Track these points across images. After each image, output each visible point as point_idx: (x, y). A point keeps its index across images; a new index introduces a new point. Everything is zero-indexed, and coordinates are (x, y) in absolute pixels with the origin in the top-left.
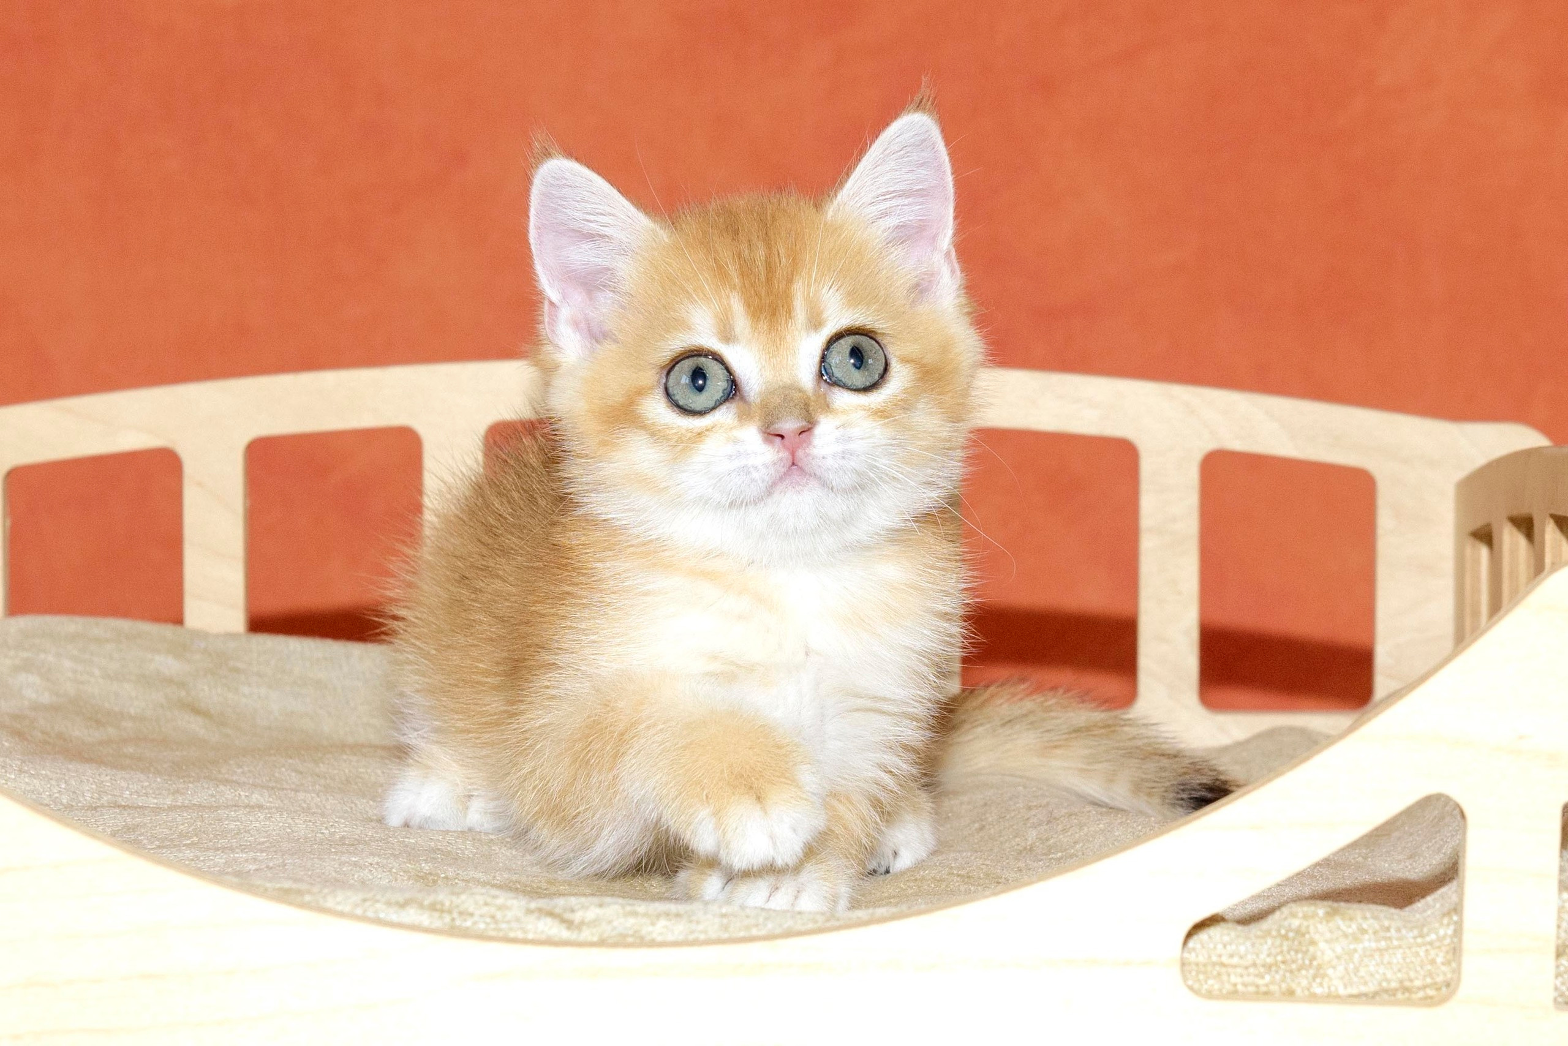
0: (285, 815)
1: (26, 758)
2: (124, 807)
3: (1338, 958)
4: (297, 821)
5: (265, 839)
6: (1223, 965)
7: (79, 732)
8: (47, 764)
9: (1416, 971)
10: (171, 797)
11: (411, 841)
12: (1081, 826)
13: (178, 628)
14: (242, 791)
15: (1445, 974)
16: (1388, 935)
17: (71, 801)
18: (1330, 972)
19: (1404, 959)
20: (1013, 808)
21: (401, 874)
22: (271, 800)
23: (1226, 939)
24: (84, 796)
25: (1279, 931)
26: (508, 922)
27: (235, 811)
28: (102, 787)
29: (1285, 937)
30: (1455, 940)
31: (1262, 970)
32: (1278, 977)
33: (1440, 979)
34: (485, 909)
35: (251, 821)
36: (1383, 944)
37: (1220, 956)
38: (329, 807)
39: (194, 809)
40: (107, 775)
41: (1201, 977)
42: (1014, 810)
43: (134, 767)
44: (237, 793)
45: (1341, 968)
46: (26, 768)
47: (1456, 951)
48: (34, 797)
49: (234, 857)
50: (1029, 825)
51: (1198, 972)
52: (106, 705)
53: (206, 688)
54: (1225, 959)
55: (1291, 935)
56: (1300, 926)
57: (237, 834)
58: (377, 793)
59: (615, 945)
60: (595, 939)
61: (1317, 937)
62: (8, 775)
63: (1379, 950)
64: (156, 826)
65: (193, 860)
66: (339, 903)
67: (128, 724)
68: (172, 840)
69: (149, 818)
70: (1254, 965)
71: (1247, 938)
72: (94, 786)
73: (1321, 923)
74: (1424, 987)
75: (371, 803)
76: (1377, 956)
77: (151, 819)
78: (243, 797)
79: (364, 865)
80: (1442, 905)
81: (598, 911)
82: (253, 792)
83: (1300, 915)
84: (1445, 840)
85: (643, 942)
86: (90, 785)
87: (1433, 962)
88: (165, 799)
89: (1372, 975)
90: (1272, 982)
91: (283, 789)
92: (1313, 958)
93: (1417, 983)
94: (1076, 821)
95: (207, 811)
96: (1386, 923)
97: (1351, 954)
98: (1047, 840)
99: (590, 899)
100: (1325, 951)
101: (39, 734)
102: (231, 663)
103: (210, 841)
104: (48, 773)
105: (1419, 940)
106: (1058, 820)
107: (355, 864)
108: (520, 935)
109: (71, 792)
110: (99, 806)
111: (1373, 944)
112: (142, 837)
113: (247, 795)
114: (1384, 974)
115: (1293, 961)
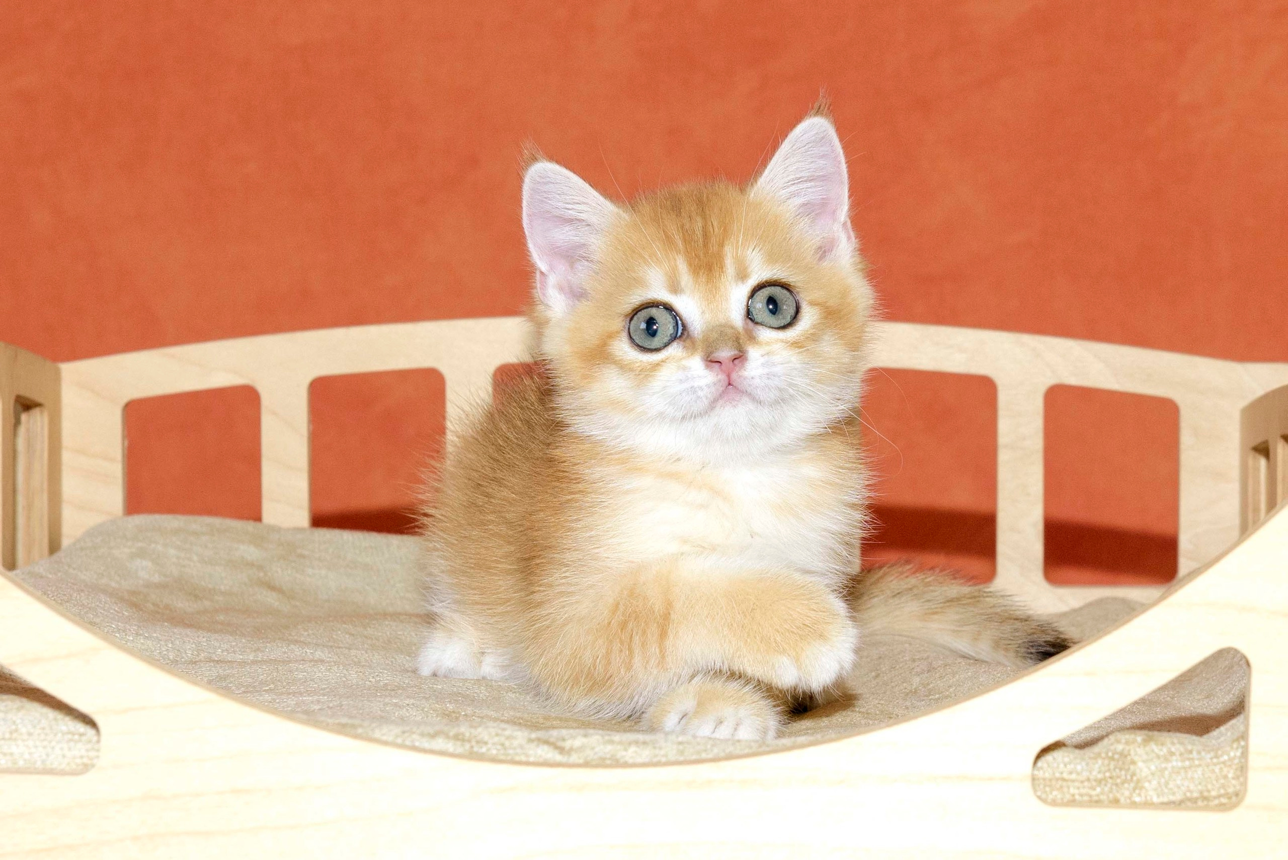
0: (341, 667)
1: (141, 624)
2: (217, 661)
3: (1153, 774)
4: (351, 672)
5: (326, 686)
6: (1064, 780)
7: (182, 604)
8: (158, 629)
9: (1213, 785)
10: (253, 654)
11: (438, 687)
12: (954, 674)
13: (258, 524)
14: (308, 649)
15: (1234, 786)
16: (1191, 756)
17: (176, 657)
18: (1146, 785)
19: (1203, 774)
20: (901, 660)
21: (431, 712)
22: (330, 656)
23: (1066, 760)
24: (186, 653)
25: (1107, 754)
26: (515, 749)
27: (303, 664)
28: (200, 647)
29: (1112, 759)
30: (1243, 760)
31: (1094, 783)
32: (1106, 789)
33: (1231, 790)
34: (496, 739)
35: (315, 673)
36: (1187, 763)
37: (1062, 773)
38: (374, 661)
39: (271, 663)
40: (204, 637)
41: (1048, 789)
42: (902, 662)
43: (224, 631)
44: (304, 651)
45: (1154, 783)
47: (1243, 769)
48: (148, 654)
49: (303, 699)
50: (913, 673)
51: (1045, 786)
52: (203, 583)
53: (279, 570)
54: (1065, 776)
55: (1116, 756)
56: (1123, 750)
57: (305, 682)
58: (412, 650)
59: (597, 766)
60: (581, 761)
61: (1136, 758)
63: (1184, 768)
64: (242, 676)
65: (270, 702)
66: (384, 735)
67: (220, 598)
68: (254, 688)
69: (236, 671)
70: (1088, 780)
71: (1083, 759)
72: (194, 646)
73: (1139, 748)
74: (1219, 796)
75: (407, 658)
76: (1182, 771)
77: (238, 672)
78: (309, 653)
79: (403, 705)
80: (1232, 734)
81: (584, 740)
82: (316, 650)
83: (1123, 741)
84: (1233, 684)
85: (617, 763)
86: (190, 645)
87: (1226, 777)
88: (248, 655)
89: (1179, 787)
90: (1102, 793)
91: (339, 648)
92: (1133, 775)
93: (1214, 793)
94: (950, 670)
95: (281, 664)
96: (1190, 747)
97: (1163, 770)
98: (928, 684)
99: (577, 731)
100: (1143, 769)
101: (151, 606)
102: (299, 551)
103: (284, 688)
104: (158, 636)
105: (1215, 760)
106: (936, 670)
107: (396, 706)
108: (523, 758)
109: (176, 651)
110: (198, 661)
111: (1180, 764)
112: (232, 685)
113: (312, 653)
114: (1188, 787)
115: (1118, 777)
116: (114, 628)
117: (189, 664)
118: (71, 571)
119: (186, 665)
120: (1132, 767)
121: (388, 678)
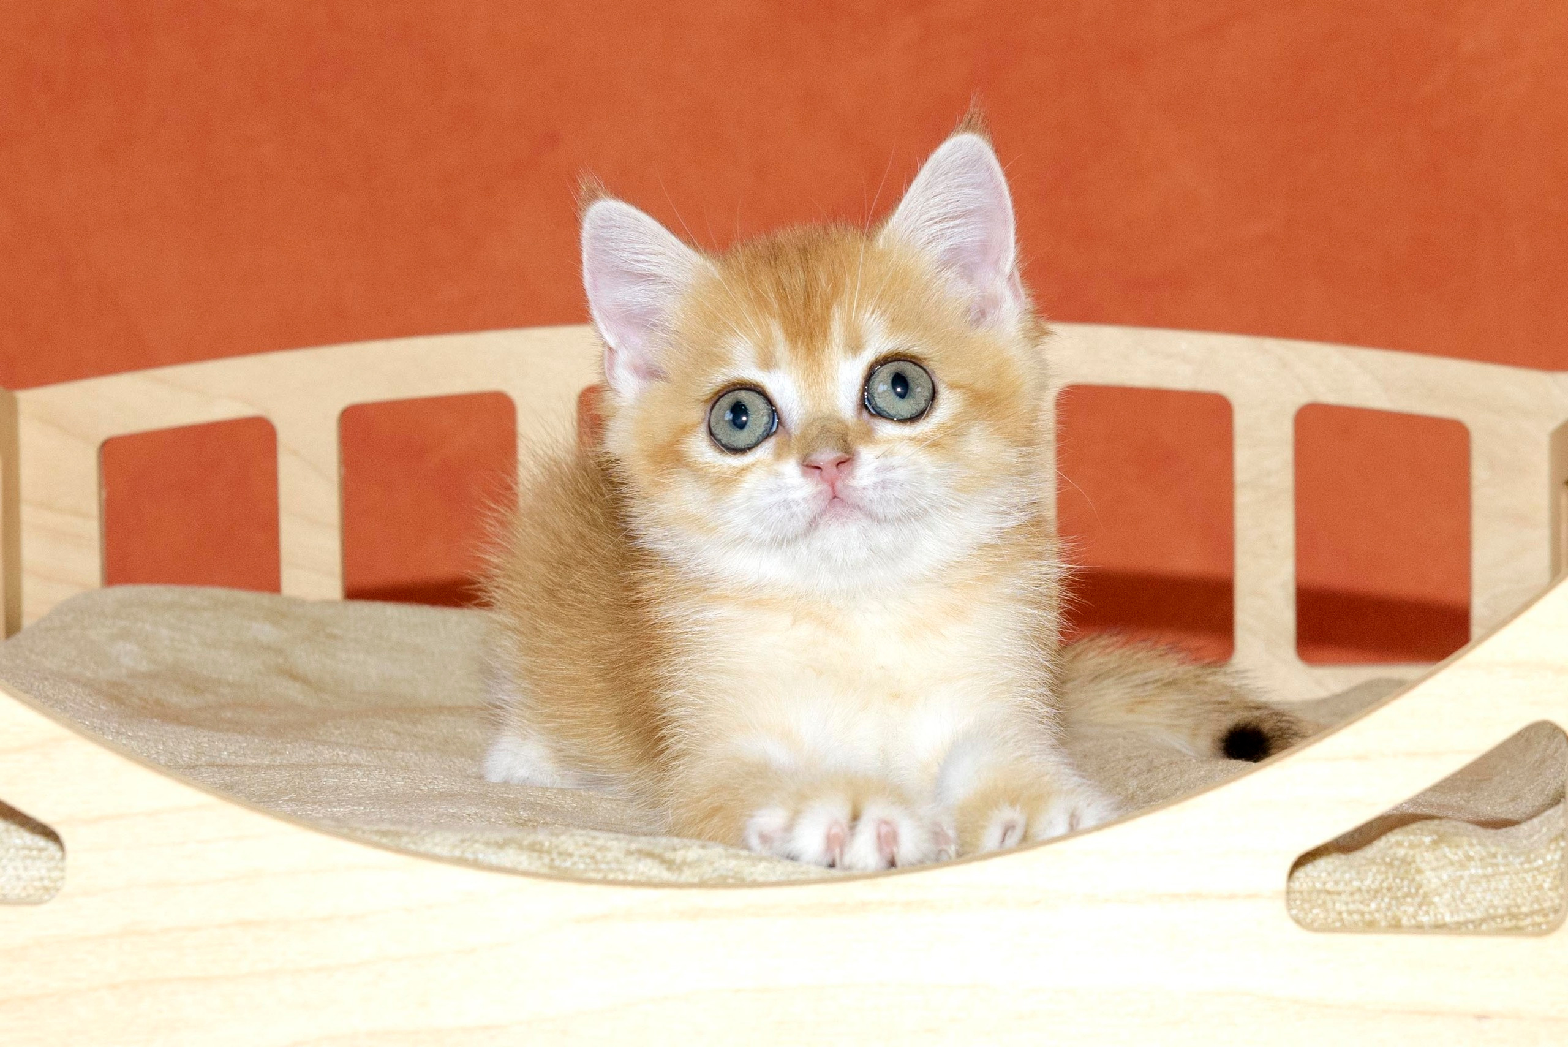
0: (384, 772)
1: (124, 721)
2: (222, 766)
3: (1445, 885)
4: (396, 778)
5: (364, 795)
6: (1329, 893)
7: (177, 698)
8: (145, 727)
9: (1524, 898)
10: (269, 758)
11: (510, 796)
12: (1182, 773)
13: (274, 597)
14: (340, 750)
15: (1552, 900)
16: (1495, 861)
17: (168, 762)
18: (1436, 899)
19: (1511, 885)
20: (1113, 759)
21: (500, 822)
22: (369, 759)
23: (1330, 868)
24: (182, 757)
25: (1383, 859)
26: (608, 863)
27: (333, 769)
28: (200, 749)
29: (1391, 865)
30: (1562, 866)
31: (1367, 896)
32: (1383, 905)
33: (1547, 905)
34: (585, 850)
35: (350, 779)
36: (1490, 870)
37: (1324, 884)
38: (427, 766)
39: (292, 768)
40: (204, 737)
41: (1306, 906)
42: (1113, 761)
43: (232, 730)
44: (335, 753)
45: (1447, 897)
46: (124, 730)
47: (1563, 877)
49: (332, 812)
50: (1129, 774)
51: (1303, 901)
52: (205, 672)
53: (304, 655)
54: (1330, 886)
55: (1396, 863)
56: (1406, 855)
57: (336, 790)
58: (476, 753)
59: (715, 886)
60: (696, 880)
61: (1423, 866)
62: (105, 737)
63: (1485, 877)
64: (254, 784)
66: (435, 846)
67: (226, 691)
68: (271, 797)
69: (248, 776)
70: (1359, 890)
71: (1351, 867)
72: (192, 747)
73: (1427, 851)
74: (1532, 913)
75: (470, 762)
76: (1484, 884)
77: (250, 777)
78: (341, 757)
79: (463, 816)
80: (1549, 830)
81: (702, 852)
82: (351, 752)
83: (1406, 844)
84: (1547, 782)
85: (741, 883)
86: (188, 747)
87: (1540, 888)
88: (263, 759)
89: (1479, 902)
90: (1377, 911)
91: (381, 749)
92: (1419, 887)
93: (1524, 909)
95: (305, 769)
96: (1493, 850)
97: (1456, 881)
98: (1148, 788)
100: (1431, 879)
101: (137, 701)
102: (328, 630)
104: (146, 734)
105: (1526, 866)
106: (1158, 768)
107: (453, 816)
108: (621, 877)
109: (169, 755)
110: (197, 766)
111: (1480, 872)
112: (241, 795)
113: (346, 755)
114: (1491, 901)
115: (1399, 889)
116: (88, 726)
117: (186, 769)
118: (33, 657)
119: (181, 770)
120: (1418, 878)
121: (444, 786)
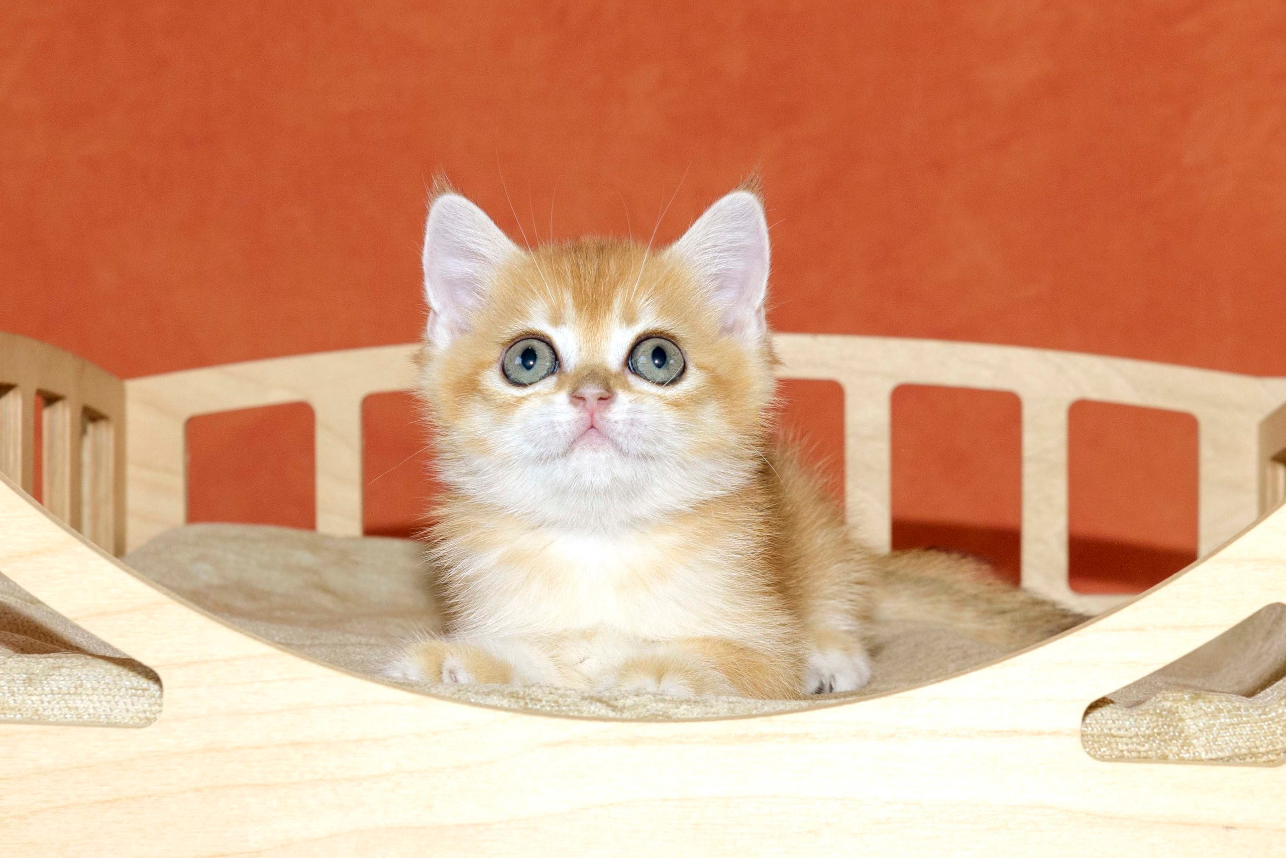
3: (1201, 731)
6: (1113, 736)
9: (1262, 741)
16: (1239, 714)
18: (1195, 741)
19: (1251, 731)
23: (1115, 716)
25: (1155, 710)
26: (568, 706)
29: (1160, 715)
31: (1143, 740)
32: (1155, 745)
33: (1279, 747)
34: (550, 697)
36: (1235, 720)
37: (1110, 729)
41: (1097, 746)
45: (1203, 739)
51: (1093, 742)
54: (1114, 732)
55: (1164, 713)
56: (1171, 707)
60: (634, 717)
61: (1184, 716)
63: (1233, 725)
70: (1137, 735)
71: (1132, 717)
73: (1187, 705)
74: (1268, 753)
76: (1231, 729)
81: (636, 698)
85: (669, 719)
87: (1274, 733)
89: (1227, 744)
90: (1150, 749)
92: (1182, 732)
93: (1262, 750)
97: (1209, 728)
100: (1191, 726)
105: (1263, 717)
108: (577, 714)
111: (1228, 721)
114: (1237, 743)
115: (1166, 734)
120: (1180, 725)
